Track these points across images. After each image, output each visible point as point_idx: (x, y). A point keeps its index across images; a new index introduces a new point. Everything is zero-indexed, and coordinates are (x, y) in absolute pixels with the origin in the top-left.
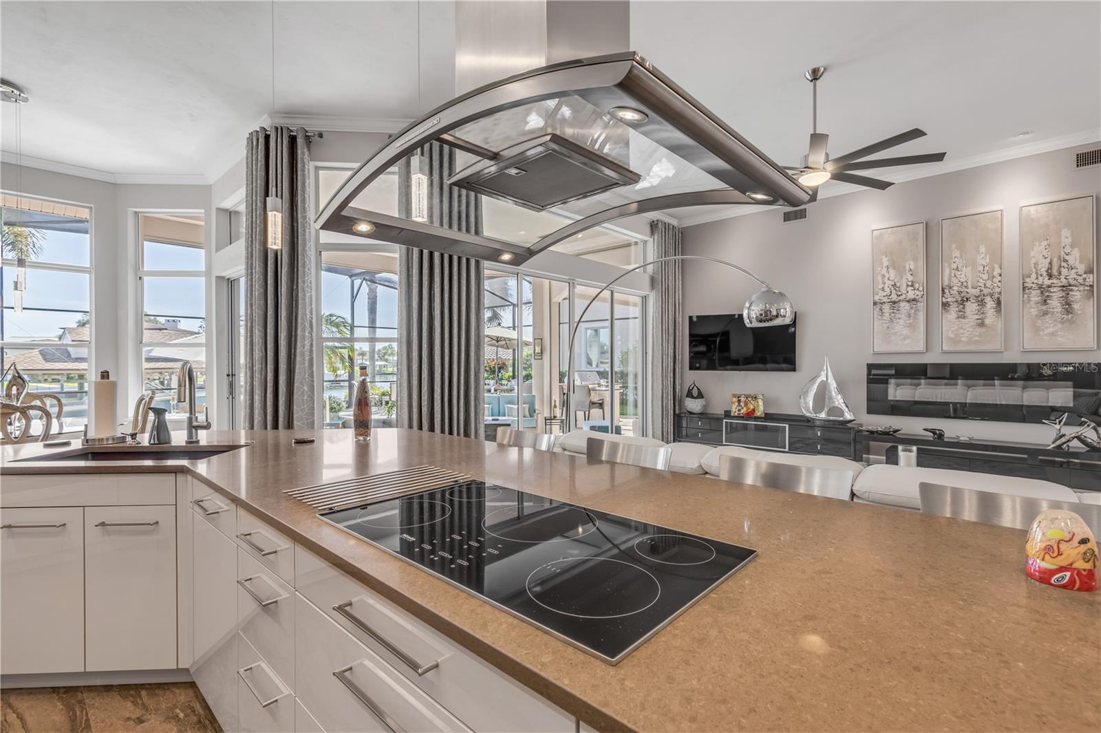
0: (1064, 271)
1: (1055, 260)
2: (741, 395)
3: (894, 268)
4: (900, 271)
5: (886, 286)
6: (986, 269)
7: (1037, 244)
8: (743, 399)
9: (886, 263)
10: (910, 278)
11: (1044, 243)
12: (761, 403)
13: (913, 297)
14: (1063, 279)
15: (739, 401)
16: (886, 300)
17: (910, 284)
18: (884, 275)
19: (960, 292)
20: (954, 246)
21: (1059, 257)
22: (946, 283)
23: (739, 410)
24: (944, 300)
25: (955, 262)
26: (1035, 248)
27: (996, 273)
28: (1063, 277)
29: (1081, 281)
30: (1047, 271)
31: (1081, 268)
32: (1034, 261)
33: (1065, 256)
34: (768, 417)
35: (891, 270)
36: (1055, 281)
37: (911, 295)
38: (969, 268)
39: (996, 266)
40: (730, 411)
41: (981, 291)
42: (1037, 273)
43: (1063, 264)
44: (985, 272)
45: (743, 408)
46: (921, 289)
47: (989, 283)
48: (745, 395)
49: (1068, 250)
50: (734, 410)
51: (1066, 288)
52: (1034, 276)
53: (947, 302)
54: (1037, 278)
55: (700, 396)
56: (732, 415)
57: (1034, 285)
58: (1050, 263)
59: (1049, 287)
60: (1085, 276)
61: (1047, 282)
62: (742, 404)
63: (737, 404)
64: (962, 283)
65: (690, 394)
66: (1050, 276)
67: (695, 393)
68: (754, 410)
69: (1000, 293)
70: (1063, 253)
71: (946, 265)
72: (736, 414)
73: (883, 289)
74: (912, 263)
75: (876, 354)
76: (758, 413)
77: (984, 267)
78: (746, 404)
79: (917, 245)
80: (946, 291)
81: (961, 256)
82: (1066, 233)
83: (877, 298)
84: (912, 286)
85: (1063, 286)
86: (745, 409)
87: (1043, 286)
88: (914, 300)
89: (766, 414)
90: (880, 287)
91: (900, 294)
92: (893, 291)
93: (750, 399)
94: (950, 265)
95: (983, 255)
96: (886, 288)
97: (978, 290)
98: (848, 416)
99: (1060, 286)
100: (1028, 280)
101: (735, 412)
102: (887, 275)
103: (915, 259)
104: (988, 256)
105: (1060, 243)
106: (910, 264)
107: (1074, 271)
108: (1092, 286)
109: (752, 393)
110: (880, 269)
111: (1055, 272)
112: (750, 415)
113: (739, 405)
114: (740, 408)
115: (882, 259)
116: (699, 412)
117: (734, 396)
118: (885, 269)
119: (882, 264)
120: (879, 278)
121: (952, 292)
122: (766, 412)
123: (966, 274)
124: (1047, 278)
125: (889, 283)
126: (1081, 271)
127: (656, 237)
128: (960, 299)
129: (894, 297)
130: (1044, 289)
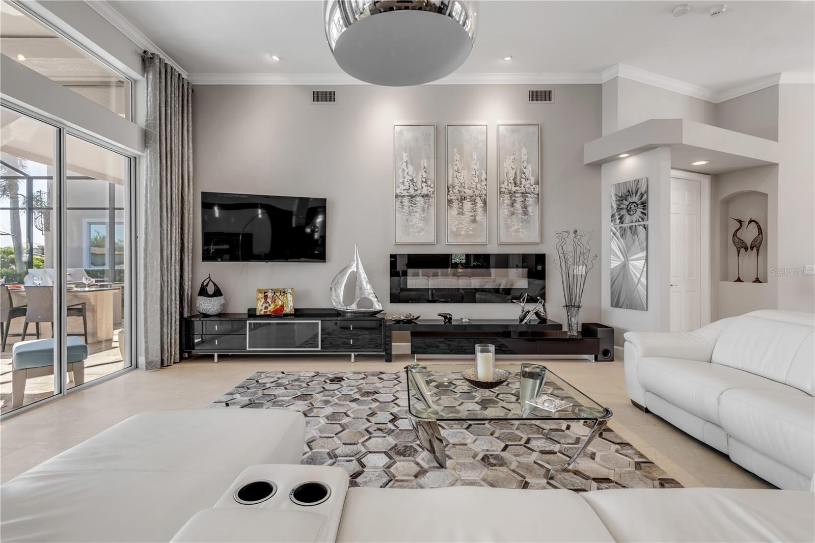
0: (523, 181)
1: (518, 172)
2: (268, 290)
3: (412, 164)
4: (417, 168)
5: (406, 180)
6: (477, 173)
7: (508, 156)
8: (270, 294)
9: (405, 159)
10: (425, 175)
11: (512, 157)
12: (290, 298)
13: (426, 192)
14: (523, 188)
15: (266, 297)
16: (405, 193)
17: (424, 180)
18: (404, 170)
19: (460, 192)
20: (456, 150)
21: (521, 169)
22: (450, 183)
23: (266, 308)
24: (449, 198)
25: (456, 165)
26: (507, 160)
27: (484, 176)
28: (522, 186)
29: (532, 190)
30: (514, 180)
31: (532, 180)
32: (506, 171)
33: (524, 169)
34: (299, 313)
35: (410, 167)
36: (518, 188)
37: (425, 191)
38: (466, 171)
39: (484, 172)
40: (255, 310)
41: (474, 192)
42: (508, 181)
43: (523, 176)
44: (476, 176)
45: (270, 305)
46: (432, 186)
47: (479, 186)
48: (272, 289)
49: (525, 164)
50: (260, 309)
51: (524, 194)
52: (506, 183)
53: (451, 199)
54: (508, 185)
55: (218, 293)
56: (258, 313)
57: (506, 191)
58: (515, 174)
59: (515, 193)
60: (534, 186)
61: (514, 189)
62: (269, 300)
63: (263, 300)
64: (461, 183)
65: (203, 292)
66: (515, 184)
67: (211, 289)
68: (282, 306)
69: (486, 195)
70: (522, 167)
71: (450, 166)
72: (262, 313)
73: (403, 183)
74: (425, 161)
75: (397, 245)
76: (288, 310)
77: (476, 171)
78: (274, 301)
79: (429, 145)
80: (450, 189)
81: (461, 159)
82: (524, 151)
83: (398, 191)
84: (426, 182)
85: (523, 193)
86: (272, 306)
87: (512, 192)
88: (427, 195)
89: (296, 310)
90: (401, 180)
91: (416, 188)
92: (411, 186)
93: (278, 294)
94: (453, 167)
95: (475, 162)
96: (406, 182)
97: (471, 191)
98: (378, 307)
99: (521, 193)
100: (502, 186)
101: (262, 309)
102: (406, 171)
103: (428, 158)
104: (478, 162)
105: (521, 158)
106: (424, 162)
107: (529, 182)
108: (538, 194)
109: (280, 286)
110: (401, 163)
111: (518, 182)
112: (279, 313)
113: (266, 302)
114: (267, 305)
115: (402, 154)
116: (216, 312)
117: (260, 291)
118: (405, 164)
119: (403, 159)
120: (400, 172)
121: (455, 191)
122: (295, 307)
123: (464, 176)
124: (513, 185)
125: (408, 178)
126: (532, 183)
127: (151, 77)
128: (460, 198)
129: (412, 192)
130: (512, 194)
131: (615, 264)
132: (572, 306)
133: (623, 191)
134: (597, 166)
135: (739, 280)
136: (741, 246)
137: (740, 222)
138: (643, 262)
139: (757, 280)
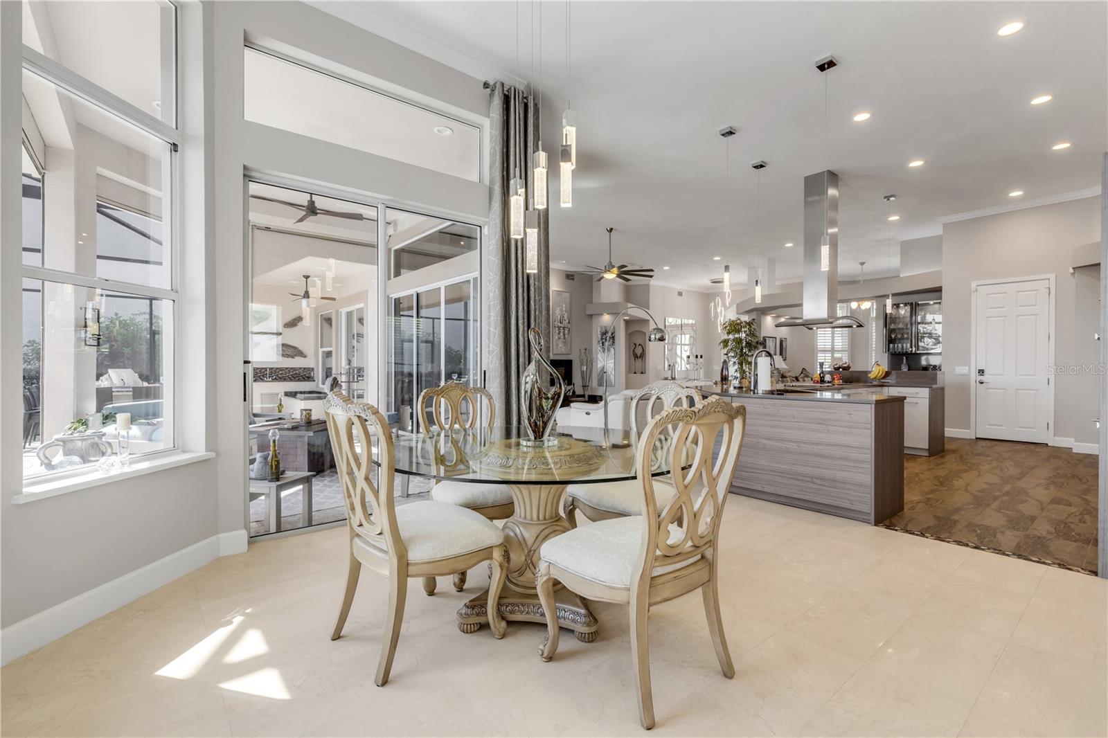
0: (563, 321)
1: (562, 316)
7: (559, 307)
26: (557, 310)
28: (563, 324)
29: (567, 326)
30: (560, 320)
31: (567, 321)
32: (557, 315)
33: (564, 315)
36: (561, 325)
43: (563, 318)
49: (564, 313)
54: (557, 323)
57: (557, 326)
58: (560, 317)
66: (560, 323)
82: (564, 305)
105: (563, 309)
108: (569, 329)
130: (559, 328)
131: (600, 365)
132: (584, 387)
133: (604, 330)
134: (591, 316)
135: (635, 373)
136: (636, 357)
137: (635, 345)
138: (613, 364)
139: (642, 373)
